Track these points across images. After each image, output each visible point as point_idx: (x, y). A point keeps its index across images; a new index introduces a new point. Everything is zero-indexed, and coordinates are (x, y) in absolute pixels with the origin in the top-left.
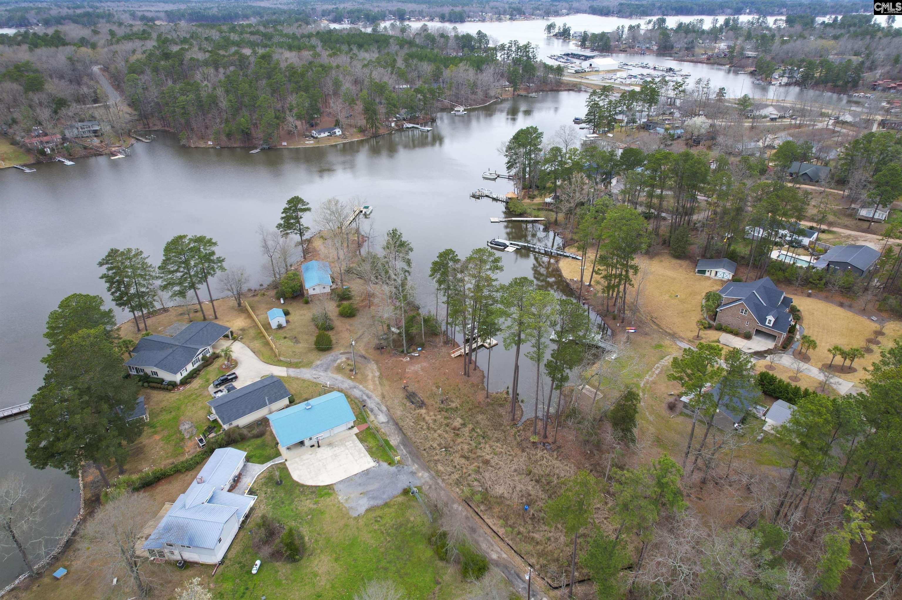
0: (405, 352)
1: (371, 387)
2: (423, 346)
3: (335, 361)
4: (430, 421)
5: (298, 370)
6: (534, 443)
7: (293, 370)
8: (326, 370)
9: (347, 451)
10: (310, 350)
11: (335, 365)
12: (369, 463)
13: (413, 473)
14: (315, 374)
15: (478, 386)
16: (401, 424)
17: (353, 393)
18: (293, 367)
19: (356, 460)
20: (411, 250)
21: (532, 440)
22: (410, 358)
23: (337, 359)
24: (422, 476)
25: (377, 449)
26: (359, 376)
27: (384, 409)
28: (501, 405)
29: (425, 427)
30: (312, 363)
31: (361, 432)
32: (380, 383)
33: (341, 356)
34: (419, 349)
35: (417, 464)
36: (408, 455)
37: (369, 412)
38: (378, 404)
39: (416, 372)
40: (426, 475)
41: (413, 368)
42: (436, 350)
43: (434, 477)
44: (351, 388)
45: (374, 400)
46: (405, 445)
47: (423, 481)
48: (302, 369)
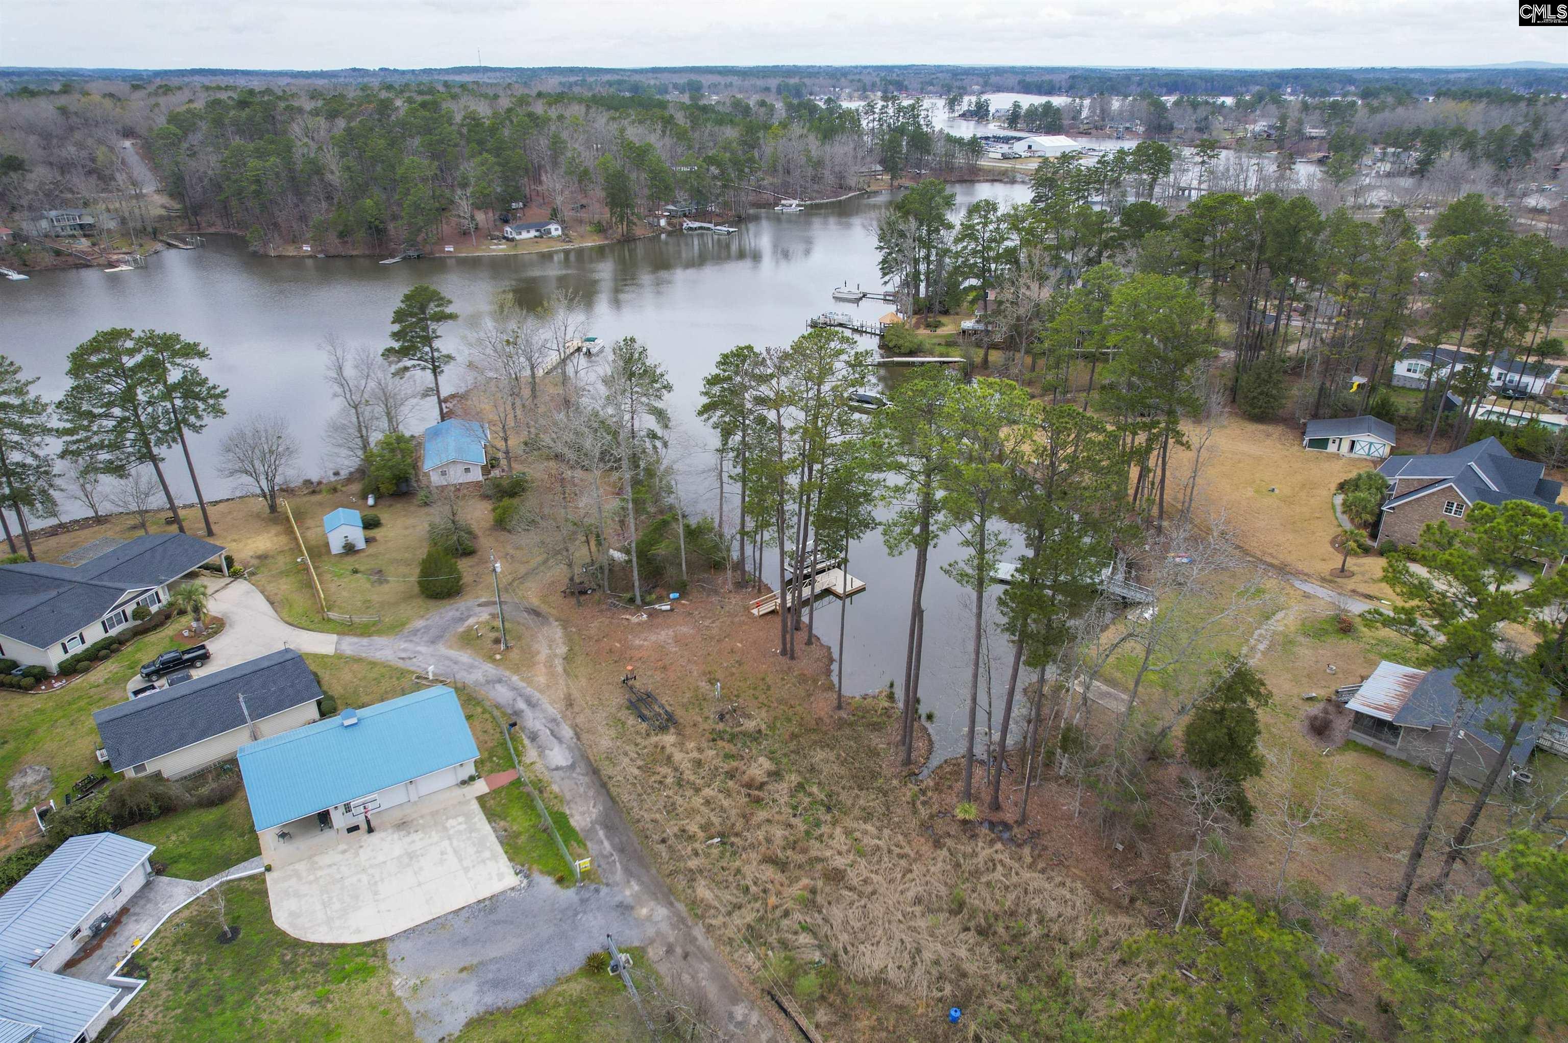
0: (638, 601)
1: (542, 679)
2: (683, 589)
3: (462, 620)
4: (686, 766)
5: (365, 641)
6: (965, 822)
7: (355, 640)
8: (434, 641)
9: (446, 843)
10: (408, 598)
11: (461, 630)
12: (501, 877)
13: (624, 908)
14: (404, 650)
15: (815, 681)
16: (607, 770)
17: (492, 694)
18: (356, 635)
19: (466, 870)
20: (668, 387)
21: (961, 816)
22: (650, 615)
23: (469, 617)
24: (649, 918)
25: (532, 837)
26: (515, 655)
27: (567, 732)
28: (876, 727)
29: (669, 780)
30: (403, 625)
31: (494, 793)
32: (565, 670)
33: (478, 609)
34: (672, 596)
35: (640, 882)
36: (616, 857)
37: (526, 742)
38: (554, 720)
39: (660, 648)
40: (662, 912)
41: (653, 638)
42: (715, 599)
43: (682, 920)
44: (488, 682)
45: (544, 711)
46: (610, 828)
47: (651, 931)
48: (376, 639)
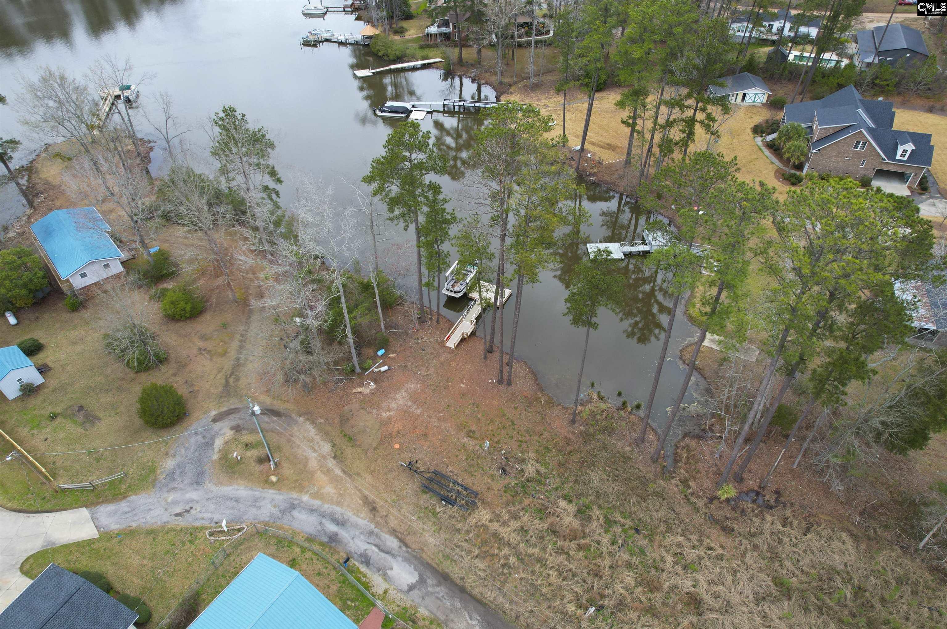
0: (358, 370)
1: (329, 490)
2: (383, 343)
3: (209, 444)
4: (514, 538)
5: (124, 506)
6: (728, 500)
7: (111, 508)
8: (198, 481)
10: (134, 434)
11: (215, 457)
14: (174, 504)
15: (538, 399)
16: (447, 567)
17: (296, 525)
18: (108, 500)
21: (724, 498)
22: (375, 381)
23: (213, 438)
26: (287, 470)
27: (392, 543)
28: (609, 431)
29: (513, 560)
30: (153, 470)
32: (344, 471)
33: (217, 426)
34: (380, 353)
37: (363, 569)
38: (371, 533)
39: (405, 413)
41: (394, 405)
42: (411, 343)
44: (283, 512)
45: (356, 526)
48: (133, 498)
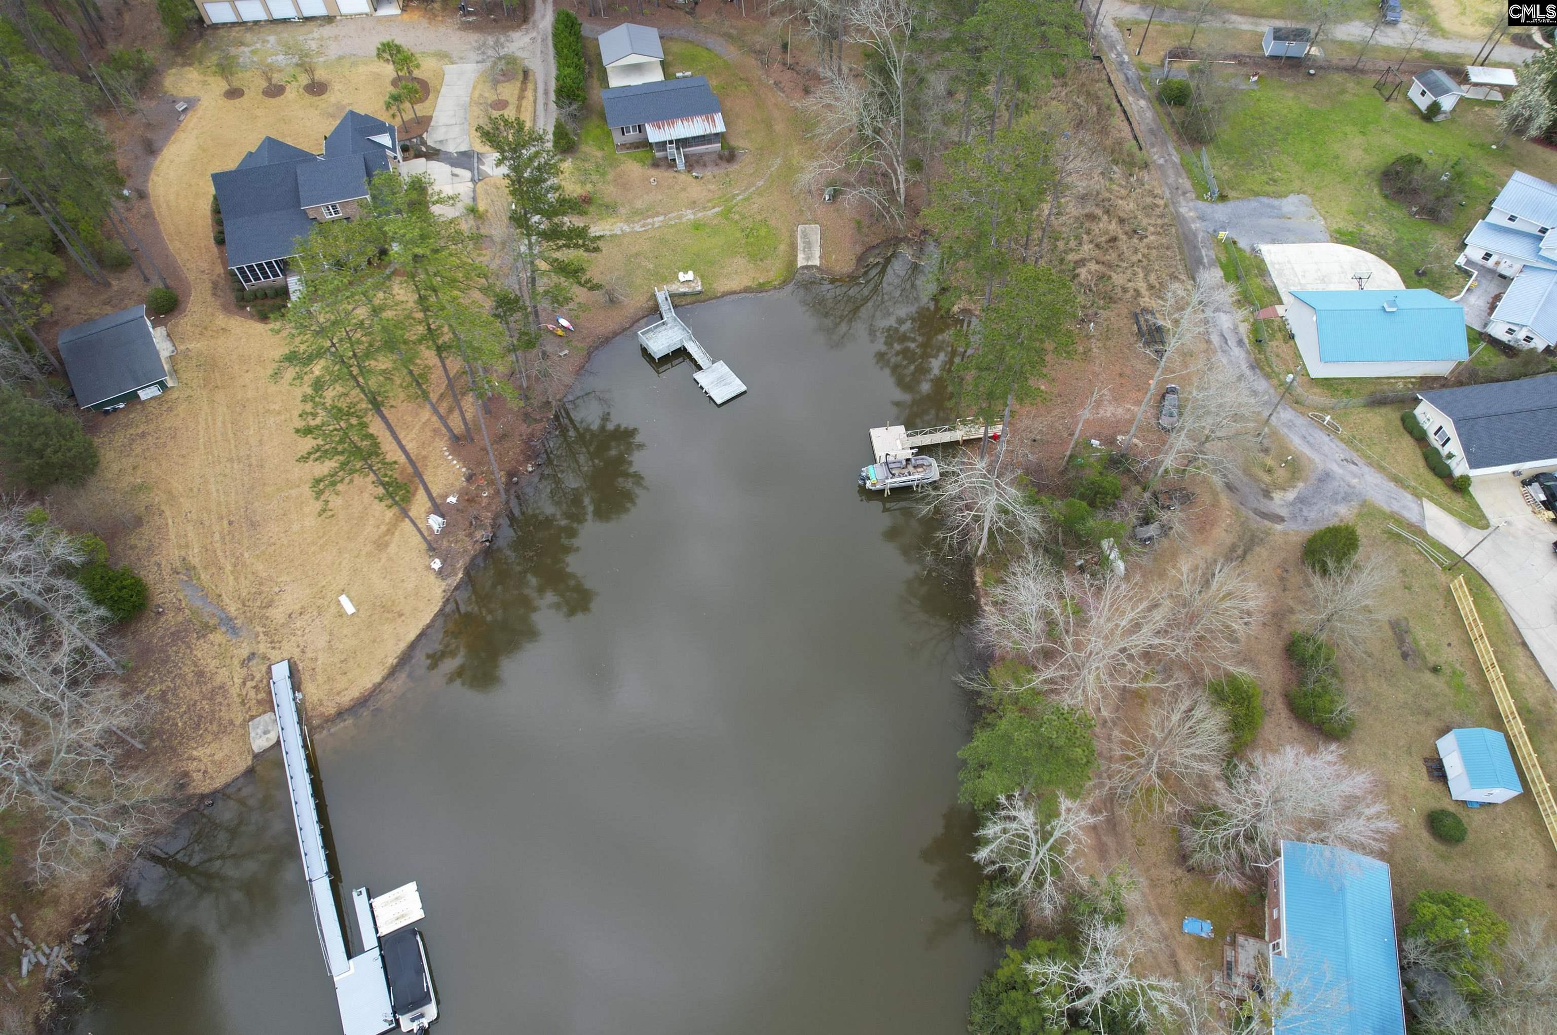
5: (1396, 507)
7: (1407, 515)
8: (1326, 477)
9: (1303, 281)
12: (1270, 253)
13: (1202, 218)
17: (1271, 392)
19: (1289, 262)
23: (1292, 504)
24: (1190, 210)
25: (1248, 272)
31: (1272, 304)
33: (1283, 512)
35: (1190, 229)
36: (1200, 245)
37: (1246, 341)
39: (1116, 399)
40: (1183, 210)
41: (1120, 411)
43: (1173, 203)
44: (1275, 406)
46: (1199, 261)
47: (1191, 204)
48: (1386, 508)
